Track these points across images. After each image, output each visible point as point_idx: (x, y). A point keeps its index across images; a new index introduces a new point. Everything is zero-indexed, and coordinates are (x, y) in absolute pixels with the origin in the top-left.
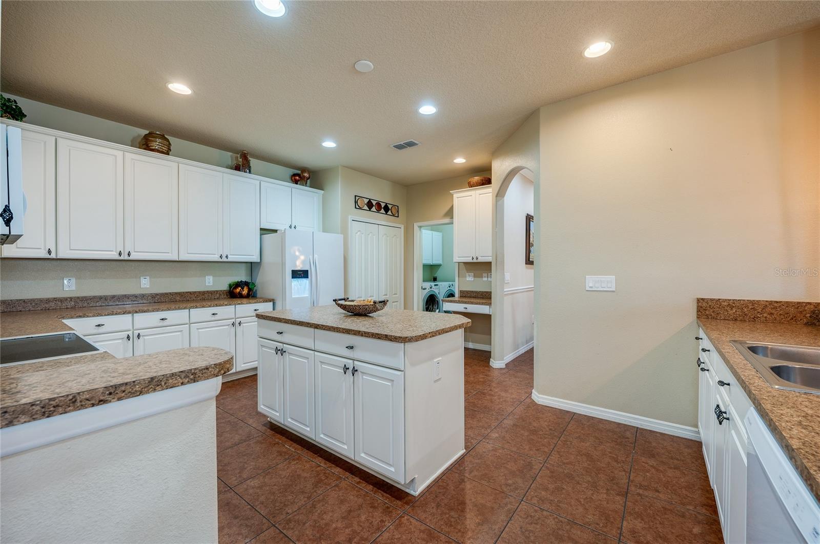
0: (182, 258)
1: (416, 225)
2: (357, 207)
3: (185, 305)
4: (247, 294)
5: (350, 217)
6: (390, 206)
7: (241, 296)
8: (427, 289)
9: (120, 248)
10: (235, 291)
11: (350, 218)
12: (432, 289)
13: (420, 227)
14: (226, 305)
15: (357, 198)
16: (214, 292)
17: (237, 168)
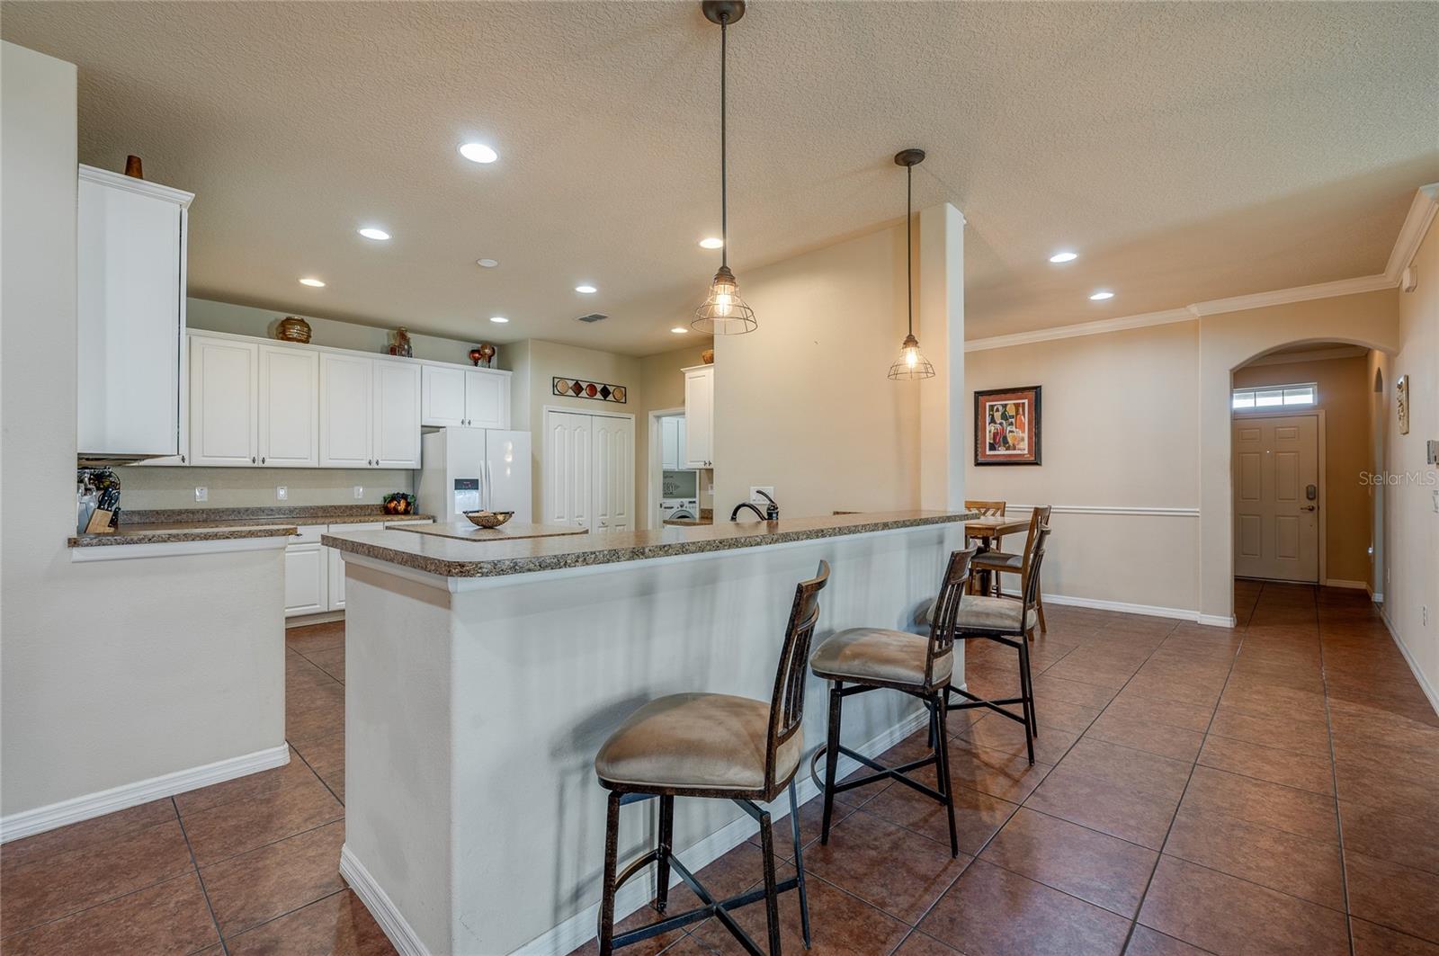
0: (322, 465)
1: (651, 415)
2: (556, 392)
3: (323, 520)
4: (405, 510)
5: (545, 406)
6: (611, 389)
7: (396, 512)
8: (675, 508)
9: (254, 454)
10: (389, 505)
11: (545, 408)
12: (684, 508)
13: (658, 417)
14: (372, 521)
15: (556, 380)
16: (364, 506)
17: (393, 351)
